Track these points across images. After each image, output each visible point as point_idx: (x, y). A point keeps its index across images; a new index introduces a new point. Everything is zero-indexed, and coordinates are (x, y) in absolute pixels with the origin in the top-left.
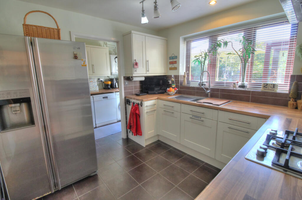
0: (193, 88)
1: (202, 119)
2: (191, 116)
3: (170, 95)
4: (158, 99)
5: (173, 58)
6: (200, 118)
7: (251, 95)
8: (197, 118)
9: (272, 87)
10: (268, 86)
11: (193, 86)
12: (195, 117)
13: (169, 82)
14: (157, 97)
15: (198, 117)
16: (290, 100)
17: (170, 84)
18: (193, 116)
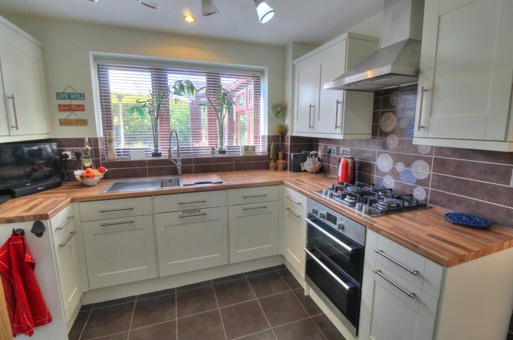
0: (140, 163)
1: (202, 211)
2: (181, 213)
3: (90, 186)
4: (73, 201)
5: (72, 96)
6: (199, 211)
7: (235, 162)
8: (190, 213)
9: (253, 149)
10: (249, 149)
11: (137, 159)
12: (187, 213)
13: (67, 156)
14: (70, 198)
15: (194, 211)
16: (270, 162)
17: (70, 160)
18: (183, 213)
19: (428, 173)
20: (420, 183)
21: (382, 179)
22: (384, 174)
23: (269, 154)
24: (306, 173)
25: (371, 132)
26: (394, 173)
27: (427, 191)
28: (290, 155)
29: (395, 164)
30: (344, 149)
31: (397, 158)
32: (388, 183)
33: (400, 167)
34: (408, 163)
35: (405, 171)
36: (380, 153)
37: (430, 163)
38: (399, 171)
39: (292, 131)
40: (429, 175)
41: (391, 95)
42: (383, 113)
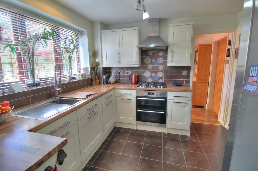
6: (94, 112)
8: (92, 114)
9: (85, 75)
10: (83, 75)
19: (163, 75)
20: (160, 78)
21: (147, 80)
22: (148, 78)
23: (92, 77)
24: (110, 84)
25: (141, 64)
26: (151, 77)
27: (163, 80)
28: (103, 76)
29: (151, 74)
30: (128, 71)
31: (152, 72)
32: (149, 80)
33: (153, 75)
34: (156, 73)
35: (155, 76)
36: (145, 71)
37: (163, 72)
38: (153, 76)
39: (102, 65)
40: (163, 76)
41: (148, 52)
42: (145, 58)
